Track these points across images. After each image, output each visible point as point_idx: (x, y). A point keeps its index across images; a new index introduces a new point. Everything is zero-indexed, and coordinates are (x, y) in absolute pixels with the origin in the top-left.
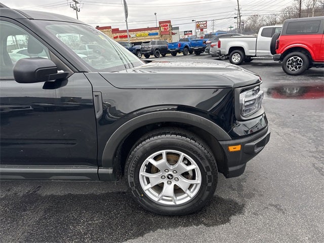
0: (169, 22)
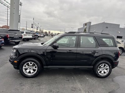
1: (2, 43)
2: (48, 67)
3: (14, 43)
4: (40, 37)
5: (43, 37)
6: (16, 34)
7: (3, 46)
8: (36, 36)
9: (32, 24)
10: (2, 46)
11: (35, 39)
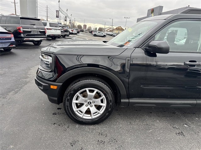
1: (12, 43)
2: (132, 100)
3: (32, 43)
4: (72, 34)
5: (76, 34)
6: (35, 27)
7: (14, 48)
8: (66, 31)
9: (57, 11)
10: (12, 48)
11: (64, 36)
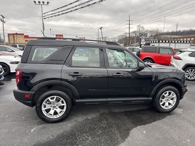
0: (62, 35)
